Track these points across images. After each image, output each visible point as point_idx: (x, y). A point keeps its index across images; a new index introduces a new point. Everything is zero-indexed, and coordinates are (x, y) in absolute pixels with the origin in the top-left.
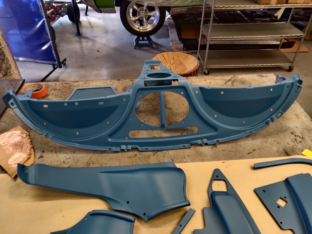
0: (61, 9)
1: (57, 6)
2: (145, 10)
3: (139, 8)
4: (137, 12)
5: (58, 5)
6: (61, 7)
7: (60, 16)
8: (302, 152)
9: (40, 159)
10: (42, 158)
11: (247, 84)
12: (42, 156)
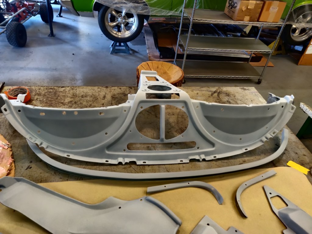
0: (33, 8)
1: (29, 5)
2: (124, 17)
3: (118, 14)
4: (116, 18)
5: (30, 3)
6: (33, 5)
7: (31, 15)
8: (287, 163)
9: (28, 170)
10: (30, 169)
11: (232, 96)
12: (30, 166)
